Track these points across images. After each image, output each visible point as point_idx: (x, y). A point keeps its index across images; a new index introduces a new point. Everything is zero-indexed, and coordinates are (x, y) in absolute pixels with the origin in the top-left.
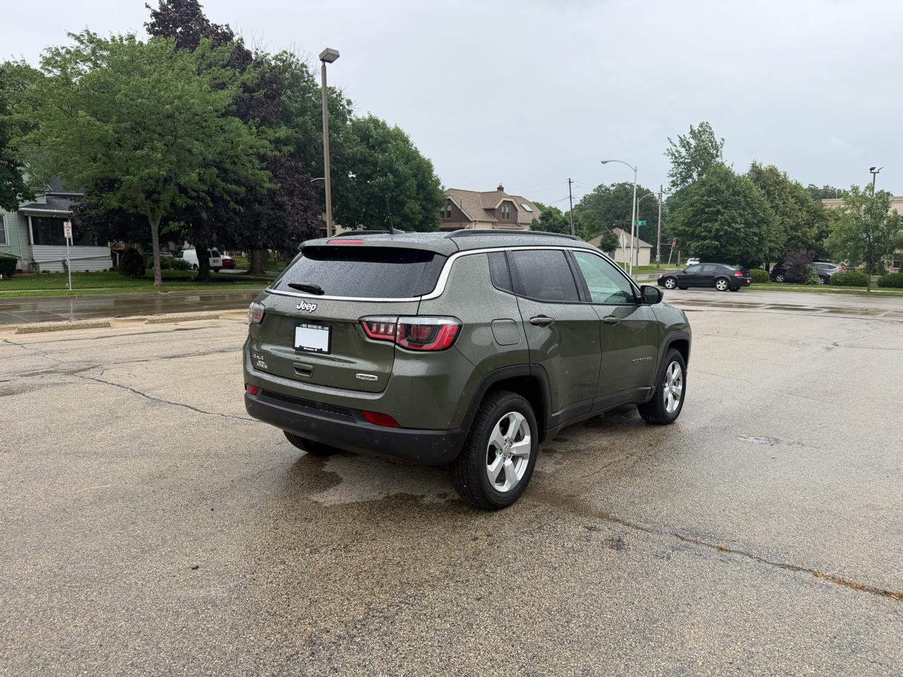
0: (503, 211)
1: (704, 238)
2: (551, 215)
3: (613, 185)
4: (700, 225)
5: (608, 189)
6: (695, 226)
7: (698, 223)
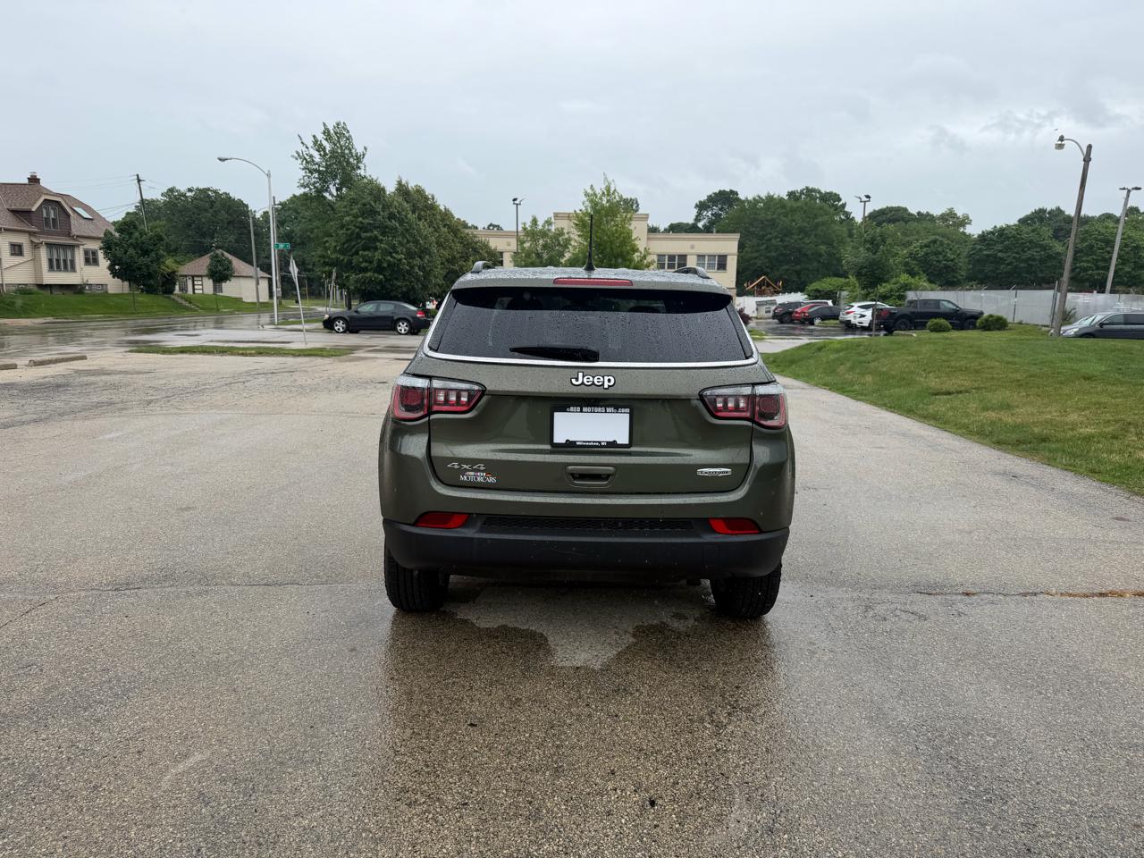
0: (45, 215)
1: (365, 270)
2: (135, 227)
3: (190, 190)
4: (357, 253)
5: (184, 195)
6: (350, 253)
7: (353, 250)
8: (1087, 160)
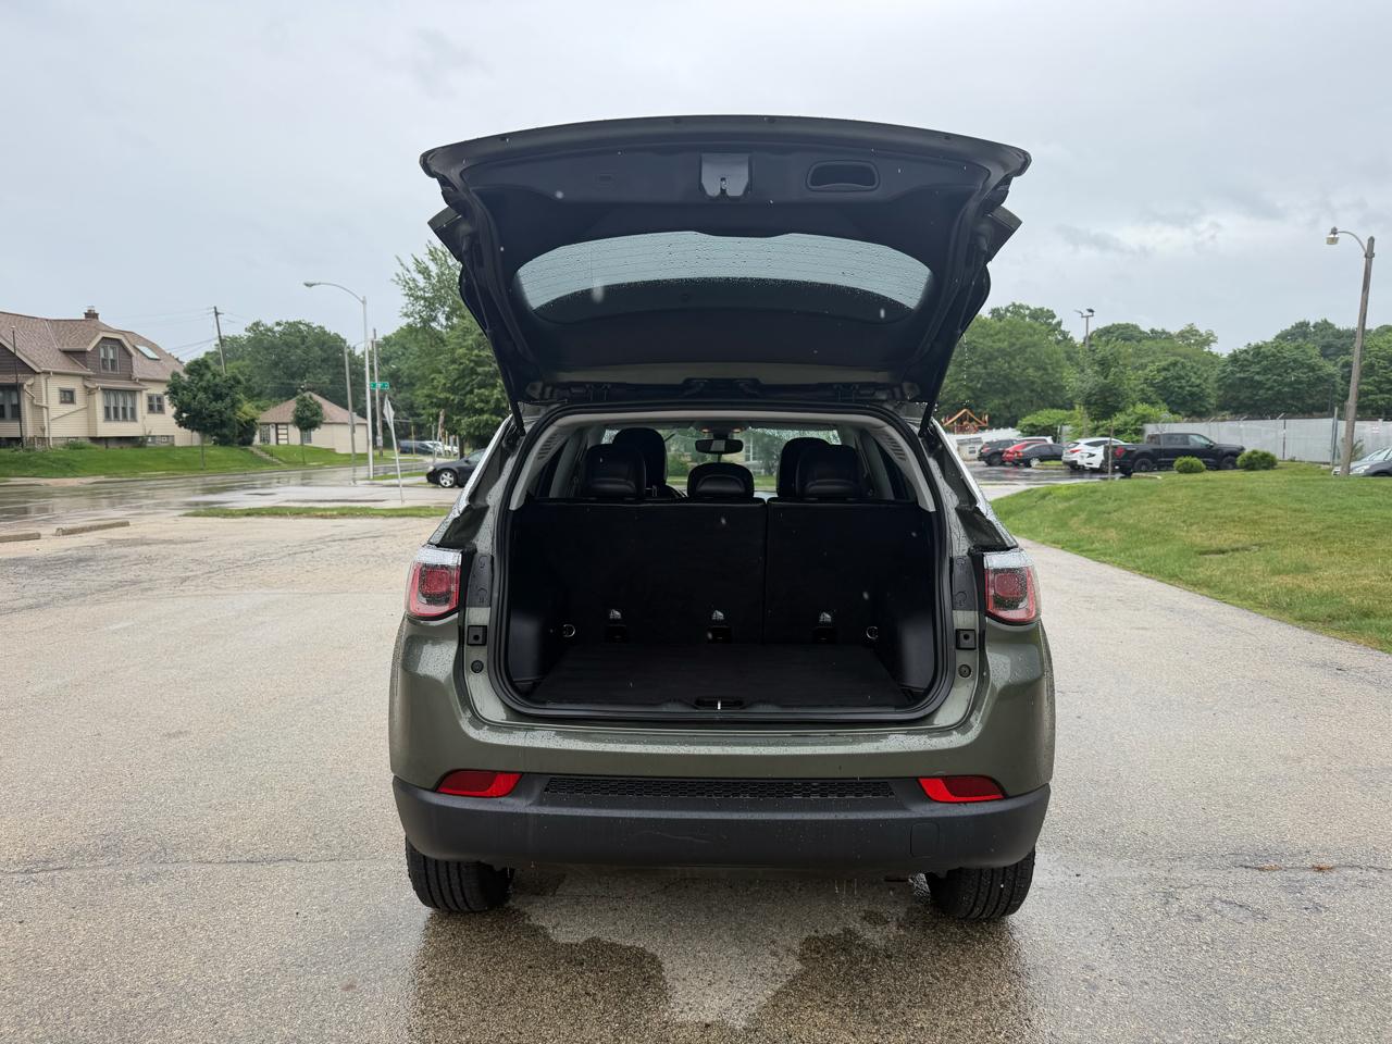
0: (102, 356)
1: (481, 412)
3: (278, 324)
4: (471, 392)
5: (270, 330)
6: (463, 392)
7: (468, 388)
8: (1369, 255)
